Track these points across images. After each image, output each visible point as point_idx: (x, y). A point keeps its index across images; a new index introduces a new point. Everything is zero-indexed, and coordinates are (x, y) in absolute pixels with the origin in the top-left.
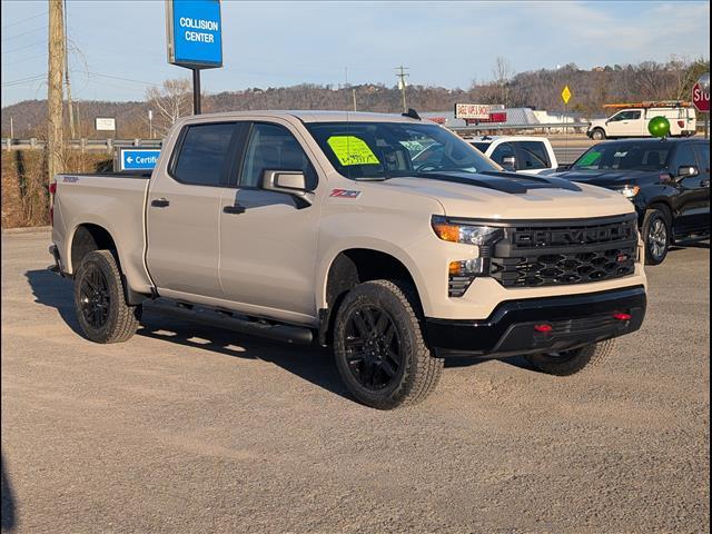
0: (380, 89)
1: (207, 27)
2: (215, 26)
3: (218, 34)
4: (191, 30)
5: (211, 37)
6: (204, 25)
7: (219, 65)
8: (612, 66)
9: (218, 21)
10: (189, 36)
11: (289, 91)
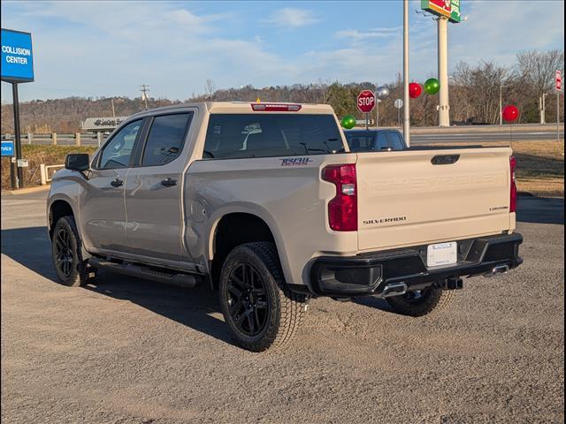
0: (125, 100)
1: (22, 53)
2: (28, 52)
3: (30, 58)
4: (10, 54)
5: (25, 61)
6: (20, 51)
7: (32, 80)
8: (275, 86)
9: (30, 48)
10: (9, 59)
11: (62, 101)
